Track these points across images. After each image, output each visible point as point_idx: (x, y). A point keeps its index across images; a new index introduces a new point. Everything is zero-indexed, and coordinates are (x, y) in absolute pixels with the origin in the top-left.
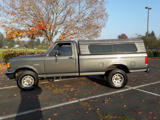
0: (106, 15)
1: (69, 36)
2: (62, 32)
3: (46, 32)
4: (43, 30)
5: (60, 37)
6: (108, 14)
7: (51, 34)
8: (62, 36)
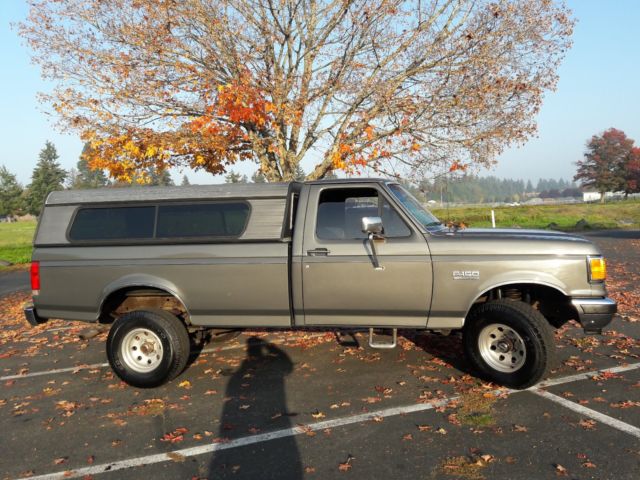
0: (561, 19)
1: (369, 145)
2: (335, 130)
3: (264, 133)
4: (250, 127)
5: (327, 155)
6: (570, 18)
7: (288, 142)
8: (335, 150)
